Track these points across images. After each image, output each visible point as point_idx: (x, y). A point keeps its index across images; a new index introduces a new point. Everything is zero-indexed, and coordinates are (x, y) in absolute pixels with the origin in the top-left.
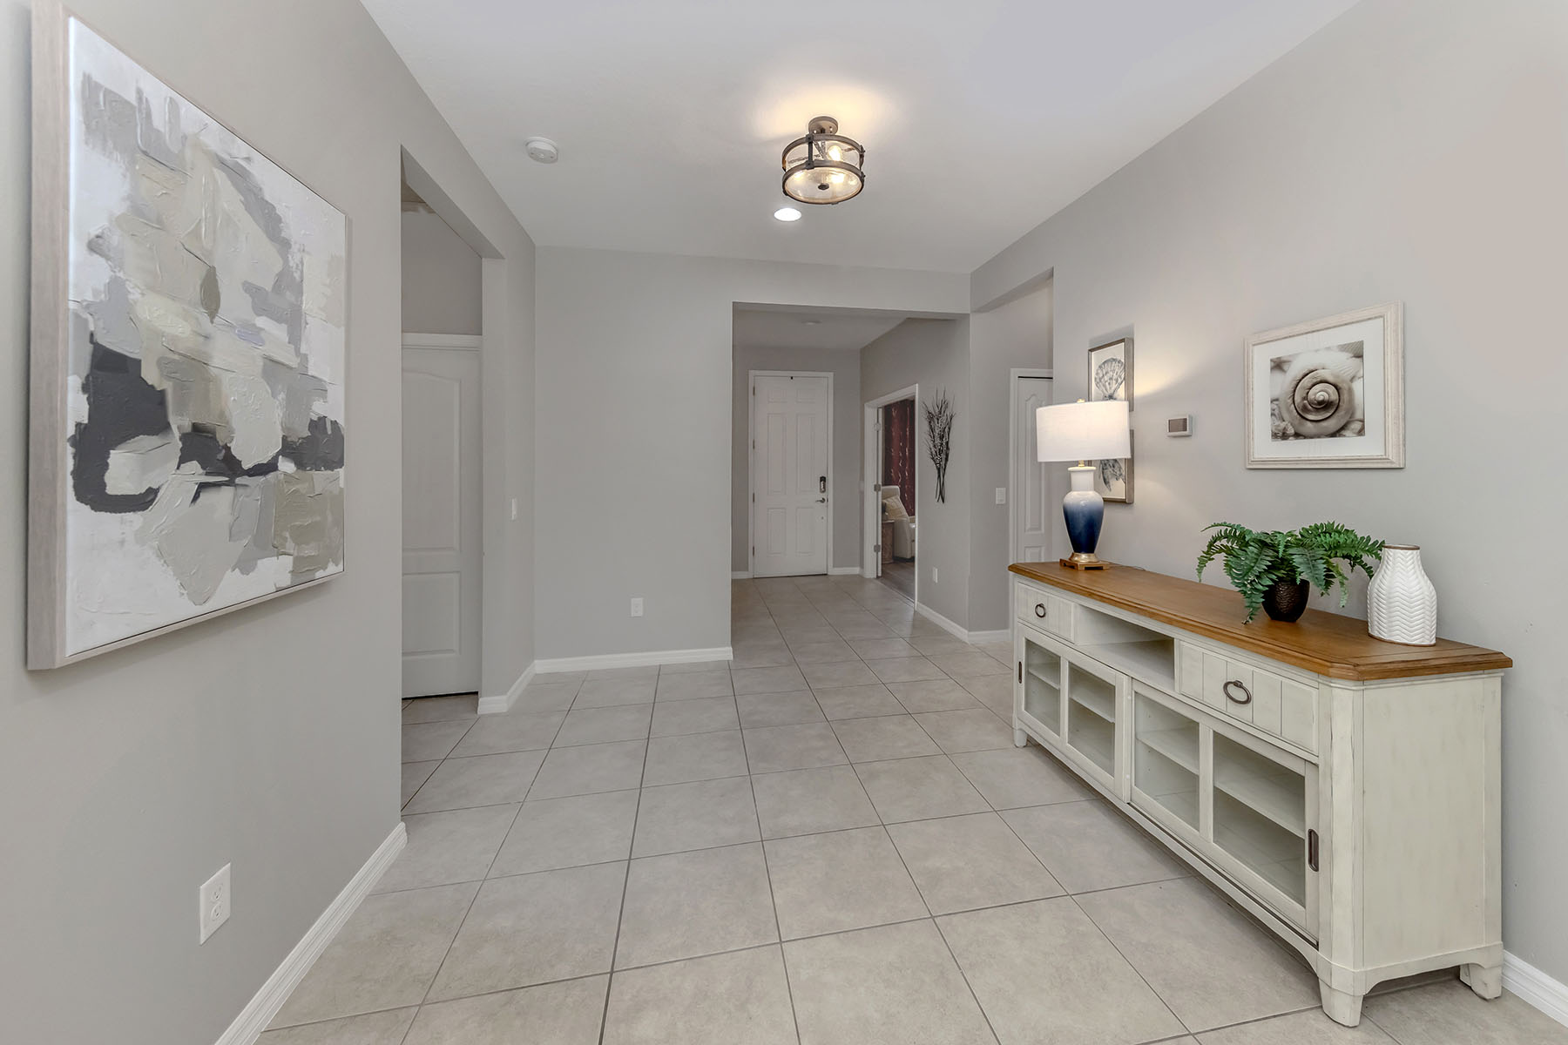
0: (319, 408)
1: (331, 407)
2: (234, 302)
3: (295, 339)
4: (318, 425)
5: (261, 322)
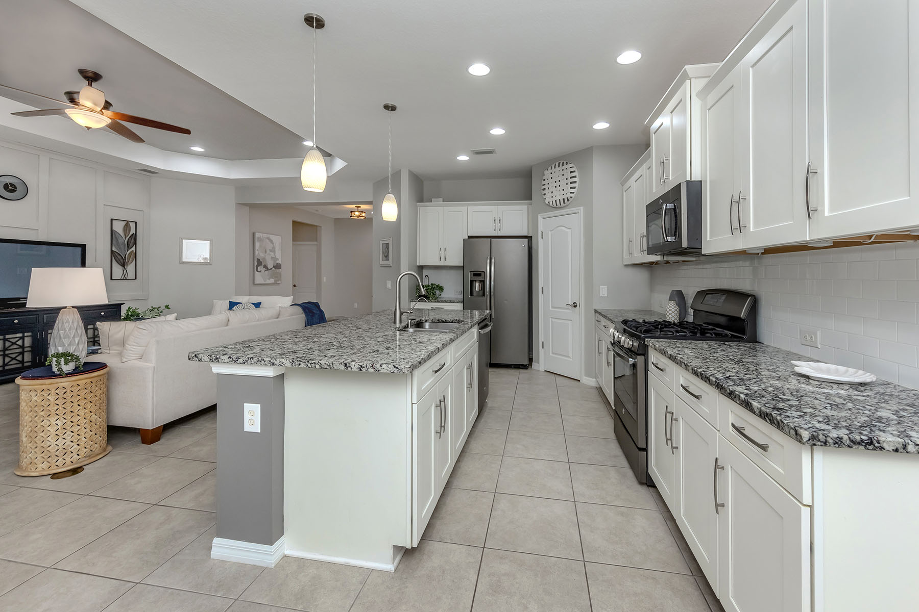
0: (278, 262)
1: (279, 262)
2: (268, 251)
3: (274, 254)
4: (277, 264)
5: (271, 253)
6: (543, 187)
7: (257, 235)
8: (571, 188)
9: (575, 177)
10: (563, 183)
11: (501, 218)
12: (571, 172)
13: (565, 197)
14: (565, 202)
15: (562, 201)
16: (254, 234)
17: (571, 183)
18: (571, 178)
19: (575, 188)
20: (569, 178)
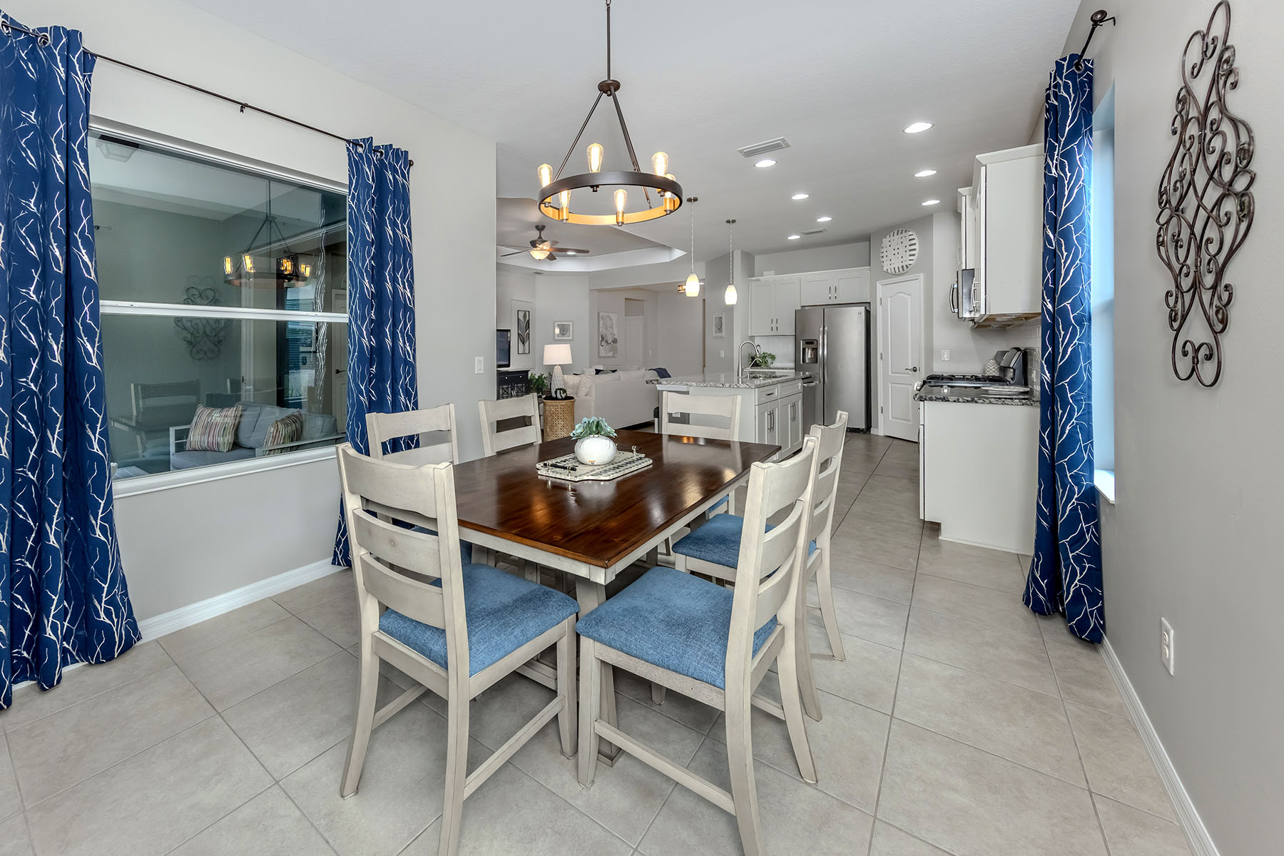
6: (882, 255)
7: (601, 314)
8: (910, 255)
9: (915, 244)
10: (902, 251)
11: (837, 287)
12: (910, 240)
13: (904, 264)
14: (905, 270)
15: (900, 268)
16: (599, 314)
17: (910, 250)
18: (910, 245)
19: (914, 255)
20: (908, 246)
